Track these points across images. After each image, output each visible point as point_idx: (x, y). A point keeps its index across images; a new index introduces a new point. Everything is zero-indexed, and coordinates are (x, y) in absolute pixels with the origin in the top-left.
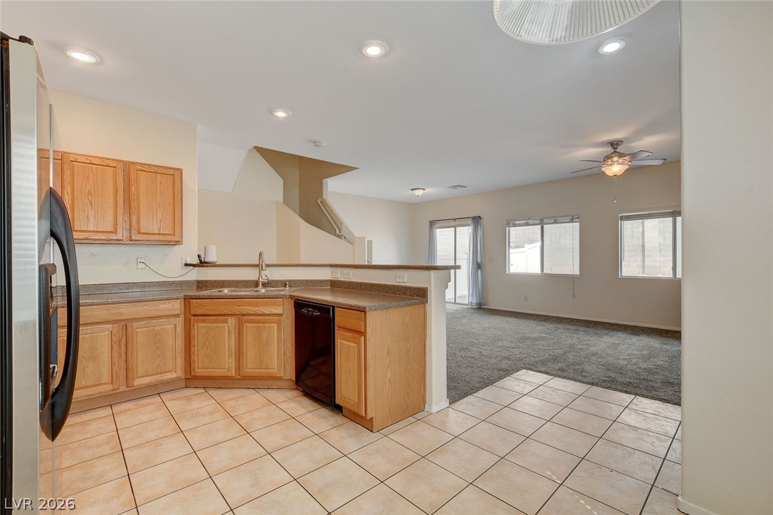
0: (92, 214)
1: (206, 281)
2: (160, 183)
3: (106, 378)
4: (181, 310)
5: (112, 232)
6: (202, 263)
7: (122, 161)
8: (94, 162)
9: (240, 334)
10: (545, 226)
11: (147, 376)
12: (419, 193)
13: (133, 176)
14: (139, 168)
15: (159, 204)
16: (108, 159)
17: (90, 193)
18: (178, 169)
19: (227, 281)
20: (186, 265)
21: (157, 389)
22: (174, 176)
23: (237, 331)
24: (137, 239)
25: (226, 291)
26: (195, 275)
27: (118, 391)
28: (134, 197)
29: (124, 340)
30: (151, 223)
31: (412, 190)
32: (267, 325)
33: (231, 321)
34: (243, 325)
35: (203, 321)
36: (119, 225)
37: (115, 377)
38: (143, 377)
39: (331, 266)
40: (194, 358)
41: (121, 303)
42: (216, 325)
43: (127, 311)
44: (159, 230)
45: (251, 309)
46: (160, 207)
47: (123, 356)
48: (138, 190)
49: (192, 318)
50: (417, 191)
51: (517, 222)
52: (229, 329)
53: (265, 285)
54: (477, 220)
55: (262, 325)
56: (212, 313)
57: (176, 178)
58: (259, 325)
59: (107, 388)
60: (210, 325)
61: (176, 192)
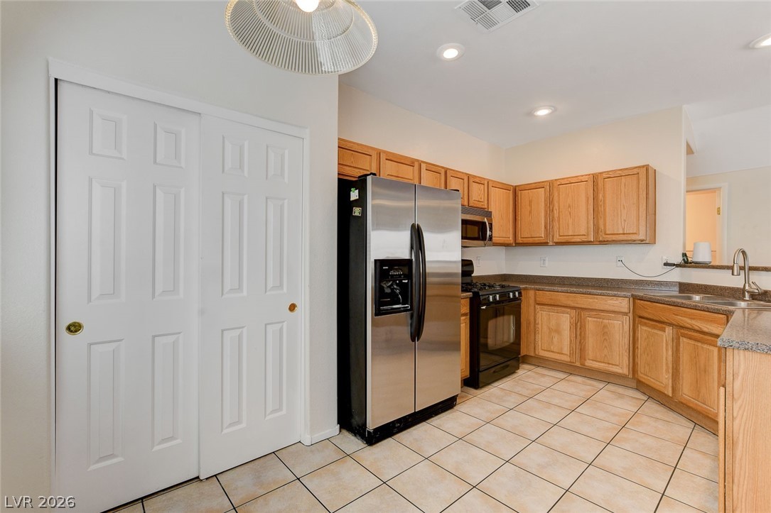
2: (625, 185)
3: (566, 350)
4: (630, 309)
5: (583, 235)
6: (686, 263)
7: (593, 174)
8: (572, 182)
11: (596, 361)
13: (600, 185)
14: (605, 176)
15: (624, 206)
16: (582, 176)
18: (643, 166)
20: (666, 264)
21: (607, 377)
22: (637, 174)
24: (603, 239)
25: (697, 298)
26: (677, 276)
27: (575, 364)
28: (601, 203)
29: (579, 324)
30: (616, 224)
32: (705, 346)
33: (669, 330)
34: (679, 339)
35: (645, 325)
37: (572, 352)
38: (593, 360)
40: (638, 360)
42: (656, 331)
44: (624, 229)
45: (687, 322)
46: (624, 208)
47: (578, 337)
48: (604, 197)
49: (637, 319)
52: (666, 340)
55: (699, 344)
56: (652, 317)
57: (640, 176)
58: (696, 343)
59: (567, 359)
60: (650, 330)
61: (641, 190)
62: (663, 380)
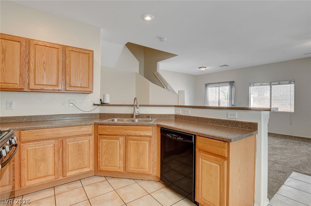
0: (45, 75)
1: (105, 114)
2: (82, 58)
3: (51, 172)
4: (93, 131)
5: (56, 85)
6: (102, 104)
7: (62, 45)
8: (47, 45)
9: (126, 147)
10: (272, 86)
11: (74, 170)
12: (203, 69)
13: (67, 54)
15: (81, 70)
16: (54, 44)
17: (44, 63)
18: (91, 51)
19: (116, 114)
20: (94, 105)
21: (79, 178)
22: (89, 54)
23: (124, 145)
24: (69, 89)
25: (116, 120)
26: (98, 110)
27: (58, 179)
28: (67, 66)
29: (61, 149)
30: (76, 81)
31: (199, 68)
32: (142, 142)
33: (122, 139)
34: (128, 141)
35: (105, 138)
36: (60, 82)
37: (56, 171)
38: (71, 171)
39: (175, 106)
40: (100, 159)
41: (60, 127)
42: (112, 141)
43: (64, 132)
44: (81, 84)
45: (133, 132)
46: (81, 72)
47: (61, 158)
48: (70, 62)
49: (99, 136)
50: (202, 68)
51: (255, 84)
52: (120, 144)
53: (137, 117)
54: (232, 83)
55: (139, 142)
56: (110, 134)
57: (90, 56)
58: (137, 142)
59: (52, 178)
60: (109, 141)
61: (90, 63)
62: (118, 165)
